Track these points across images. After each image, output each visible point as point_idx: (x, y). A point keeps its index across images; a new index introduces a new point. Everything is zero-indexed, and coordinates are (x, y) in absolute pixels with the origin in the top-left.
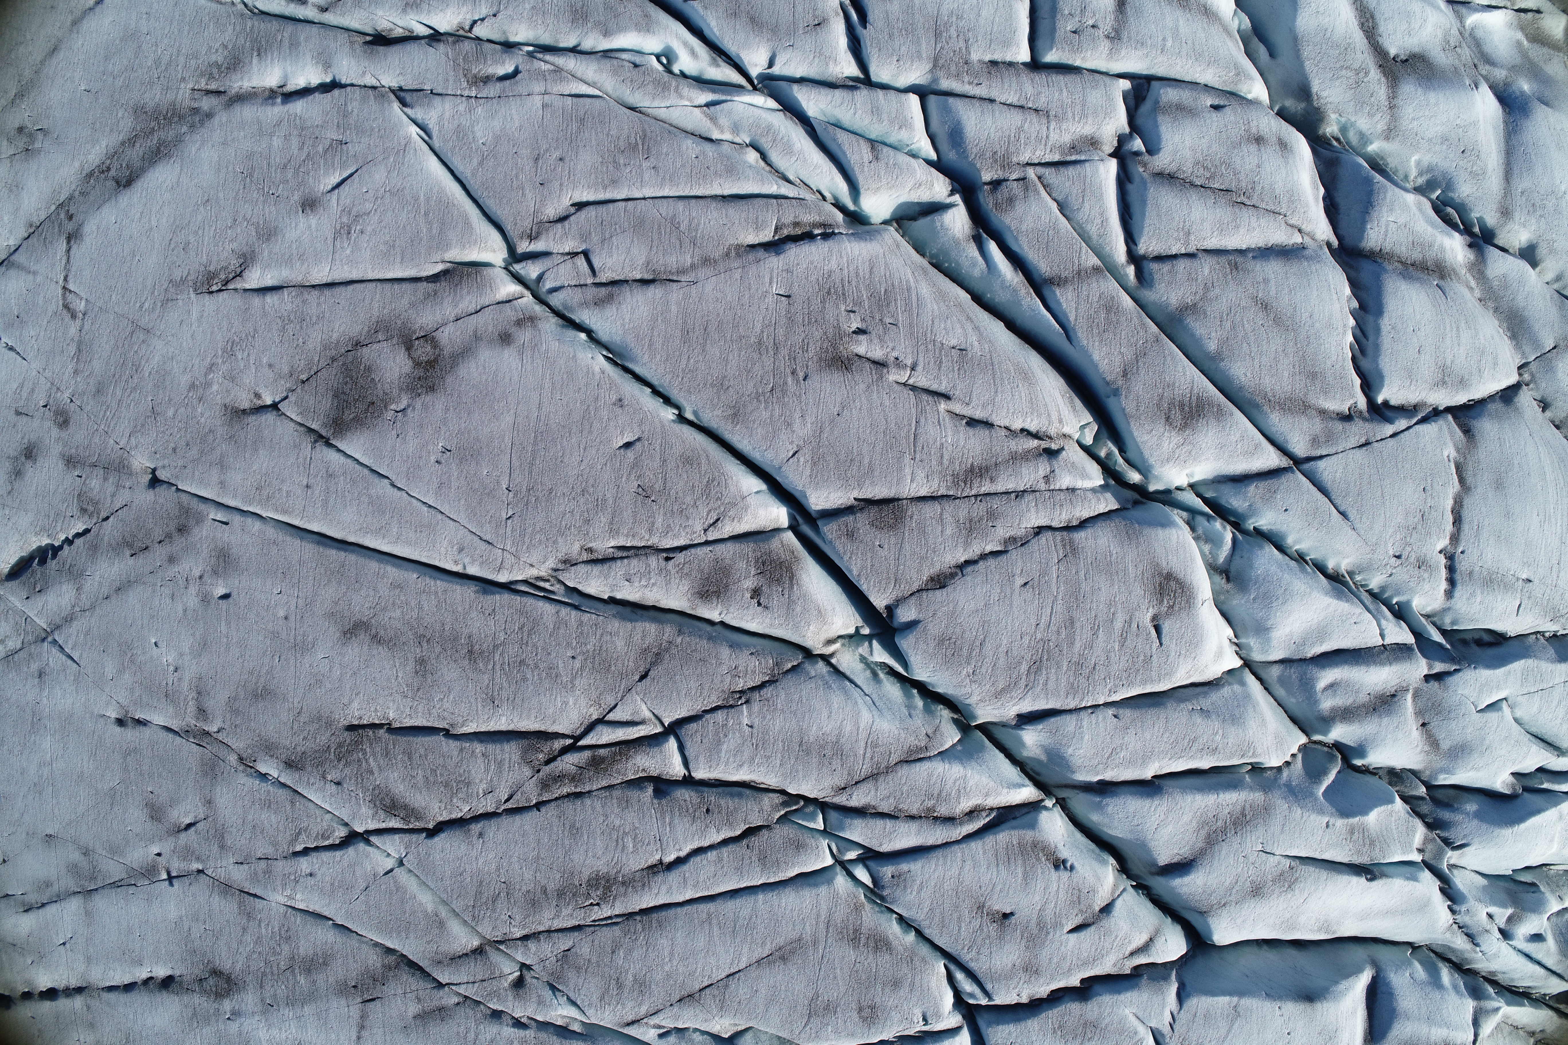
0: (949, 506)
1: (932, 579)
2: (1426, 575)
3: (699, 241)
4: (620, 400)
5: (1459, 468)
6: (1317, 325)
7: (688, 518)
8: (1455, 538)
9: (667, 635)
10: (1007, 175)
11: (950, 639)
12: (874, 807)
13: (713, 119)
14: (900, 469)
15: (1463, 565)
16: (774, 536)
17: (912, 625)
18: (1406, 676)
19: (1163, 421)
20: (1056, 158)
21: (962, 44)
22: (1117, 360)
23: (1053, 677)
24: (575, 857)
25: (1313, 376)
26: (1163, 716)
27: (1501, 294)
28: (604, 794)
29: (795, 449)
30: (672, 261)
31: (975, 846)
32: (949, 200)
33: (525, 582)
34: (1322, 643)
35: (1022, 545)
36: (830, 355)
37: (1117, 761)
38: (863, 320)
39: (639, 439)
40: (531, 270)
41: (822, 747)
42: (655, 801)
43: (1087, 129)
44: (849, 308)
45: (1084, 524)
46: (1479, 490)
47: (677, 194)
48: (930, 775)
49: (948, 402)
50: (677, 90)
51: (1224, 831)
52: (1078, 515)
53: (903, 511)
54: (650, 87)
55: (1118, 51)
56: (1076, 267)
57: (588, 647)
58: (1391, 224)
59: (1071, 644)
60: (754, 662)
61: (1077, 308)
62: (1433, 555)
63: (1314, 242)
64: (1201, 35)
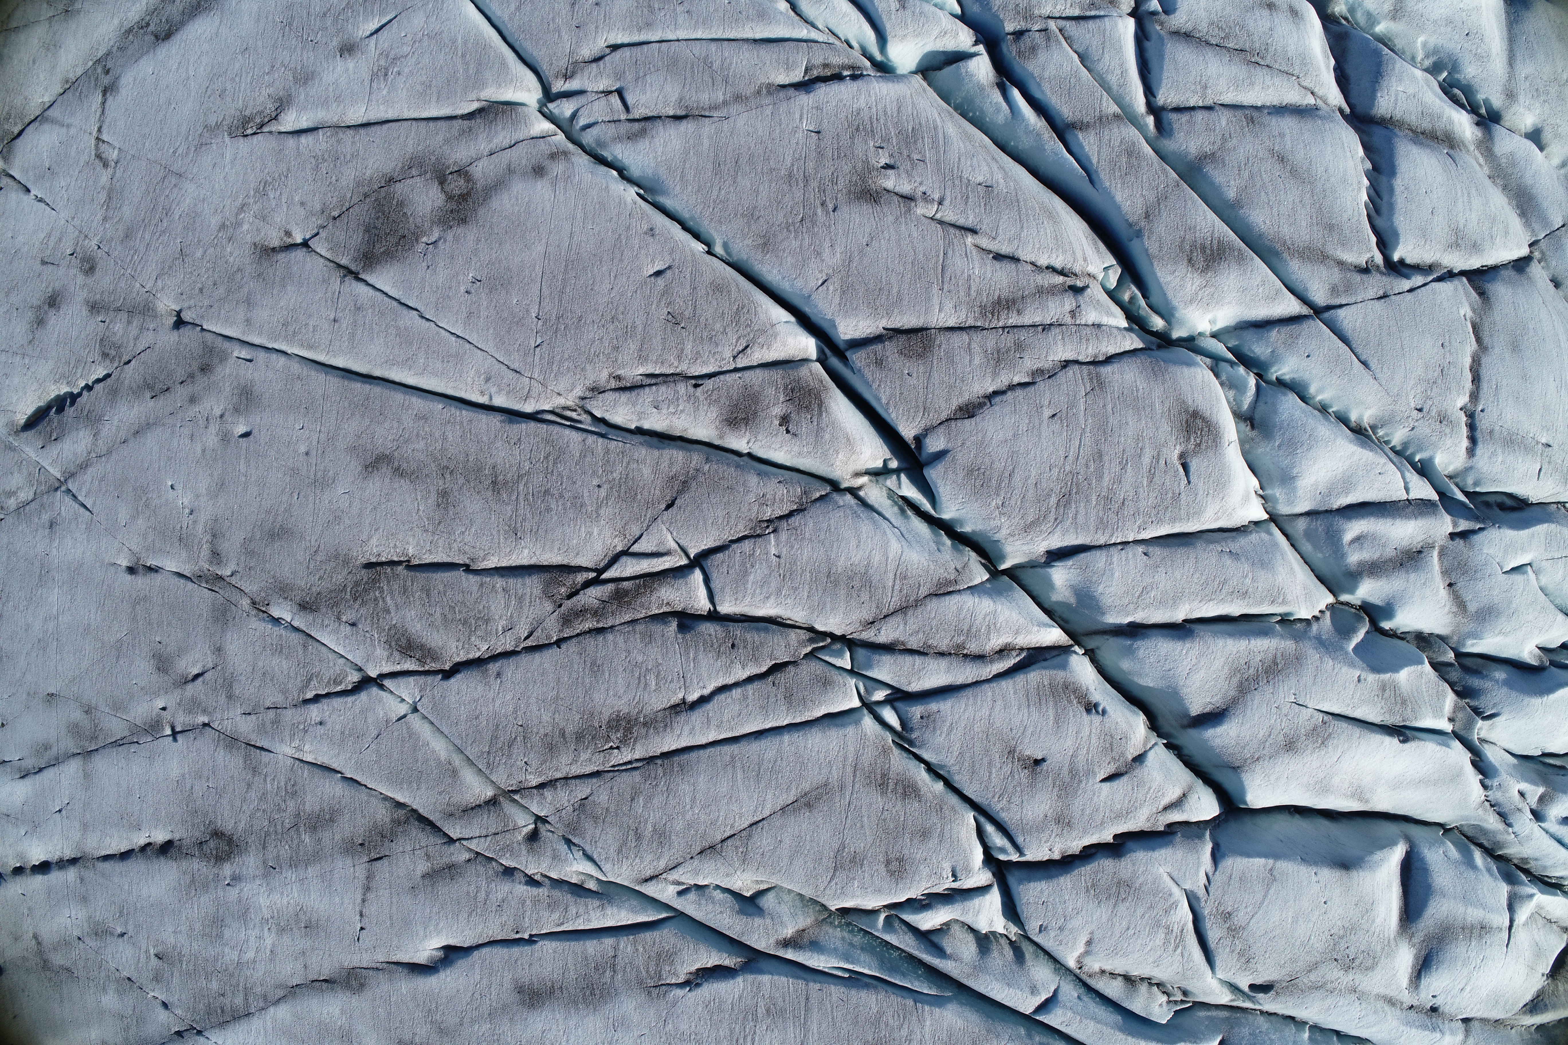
0: (977, 337)
1: (960, 409)
2: (1448, 430)
3: (731, 80)
4: (652, 229)
5: (1476, 329)
6: (1333, 179)
7: (717, 345)
8: (1474, 396)
9: (694, 463)
10: (1029, 26)
11: (979, 469)
12: (903, 643)
14: (928, 299)
15: (1484, 423)
16: (802, 365)
17: (940, 455)
18: (1432, 532)
19: (1186, 261)
20: (1077, 12)
22: (1140, 202)
23: (1082, 511)
24: (596, 696)
25: (1331, 228)
26: (1192, 555)
27: (1510, 171)
28: (627, 628)
29: (825, 278)
30: (705, 98)
31: (1006, 685)
32: (973, 50)
33: (552, 412)
34: (1347, 494)
35: (1049, 377)
36: (858, 189)
37: (1147, 601)
38: (891, 156)
39: (669, 268)
40: (565, 109)
41: (851, 578)
42: (679, 636)
44: (877, 144)
45: (1110, 359)
46: (1496, 350)
47: (710, 37)
48: (960, 609)
49: (975, 236)
51: (1256, 679)
52: (1104, 350)
53: (931, 340)
56: (1097, 114)
57: (615, 475)
58: (1401, 94)
59: (1100, 477)
60: (782, 491)
61: (1099, 152)
62: (1454, 411)
63: (1327, 105)
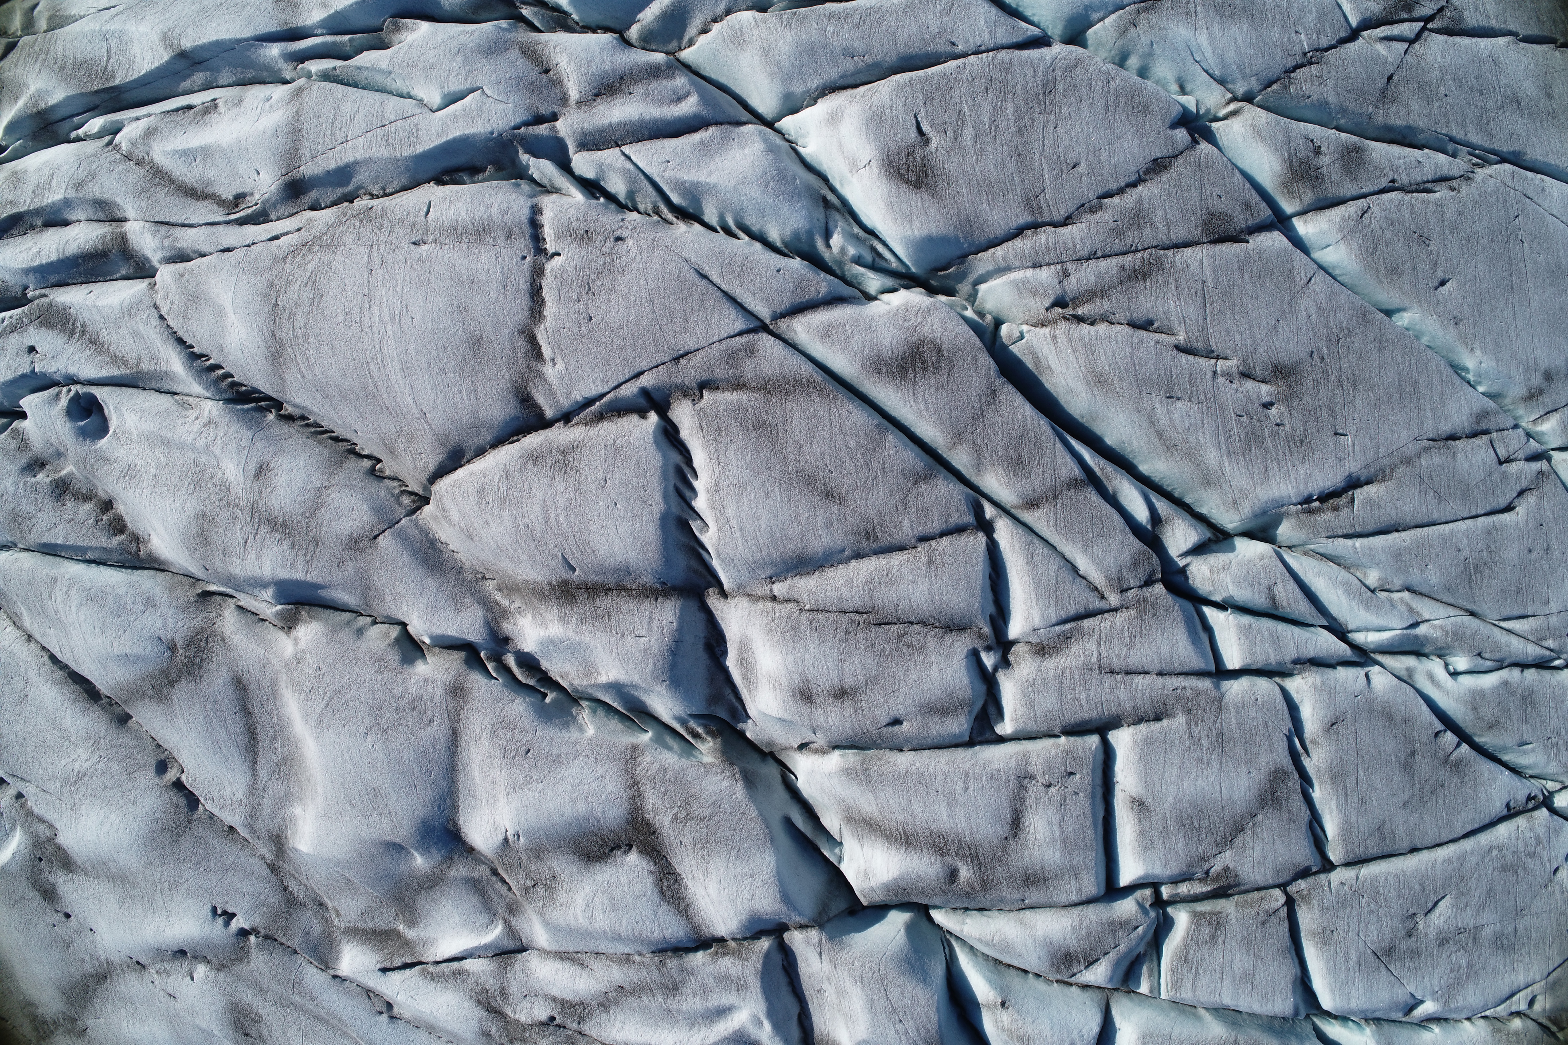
0: (1163, 238)
1: (1166, 168)
2: (576, 224)
3: (1417, 481)
4: (1456, 324)
5: (537, 353)
6: (758, 484)
7: (1386, 217)
8: (537, 272)
9: (1381, 114)
10: (1140, 593)
11: (1139, 112)
13: (1411, 610)
14: (1215, 271)
15: (523, 244)
16: (1308, 205)
17: (1176, 125)
18: (584, 117)
19: (945, 347)
20: (1086, 623)
21: (1195, 731)
22: (1004, 408)
23: (1029, 78)
25: (758, 425)
26: (901, 47)
27: (458, 590)
29: (1310, 285)
30: (1436, 460)
32: (1189, 559)
33: (1491, 164)
34: (702, 141)
35: (1083, 205)
36: (1293, 378)
38: (1268, 417)
39: (1436, 288)
41: (1233, 14)
43: (1052, 663)
44: (1282, 428)
45: (1019, 232)
46: (507, 332)
47: (1439, 527)
49: (1176, 342)
50: (1446, 633)
52: (1027, 241)
53: (1204, 230)
54: (1468, 633)
55: (1019, 763)
56: (1059, 502)
57: (1437, 104)
58: (643, 633)
59: (1016, 111)
60: (1306, 88)
61: (1055, 457)
62: (566, 250)
63: (750, 592)
64: (917, 807)
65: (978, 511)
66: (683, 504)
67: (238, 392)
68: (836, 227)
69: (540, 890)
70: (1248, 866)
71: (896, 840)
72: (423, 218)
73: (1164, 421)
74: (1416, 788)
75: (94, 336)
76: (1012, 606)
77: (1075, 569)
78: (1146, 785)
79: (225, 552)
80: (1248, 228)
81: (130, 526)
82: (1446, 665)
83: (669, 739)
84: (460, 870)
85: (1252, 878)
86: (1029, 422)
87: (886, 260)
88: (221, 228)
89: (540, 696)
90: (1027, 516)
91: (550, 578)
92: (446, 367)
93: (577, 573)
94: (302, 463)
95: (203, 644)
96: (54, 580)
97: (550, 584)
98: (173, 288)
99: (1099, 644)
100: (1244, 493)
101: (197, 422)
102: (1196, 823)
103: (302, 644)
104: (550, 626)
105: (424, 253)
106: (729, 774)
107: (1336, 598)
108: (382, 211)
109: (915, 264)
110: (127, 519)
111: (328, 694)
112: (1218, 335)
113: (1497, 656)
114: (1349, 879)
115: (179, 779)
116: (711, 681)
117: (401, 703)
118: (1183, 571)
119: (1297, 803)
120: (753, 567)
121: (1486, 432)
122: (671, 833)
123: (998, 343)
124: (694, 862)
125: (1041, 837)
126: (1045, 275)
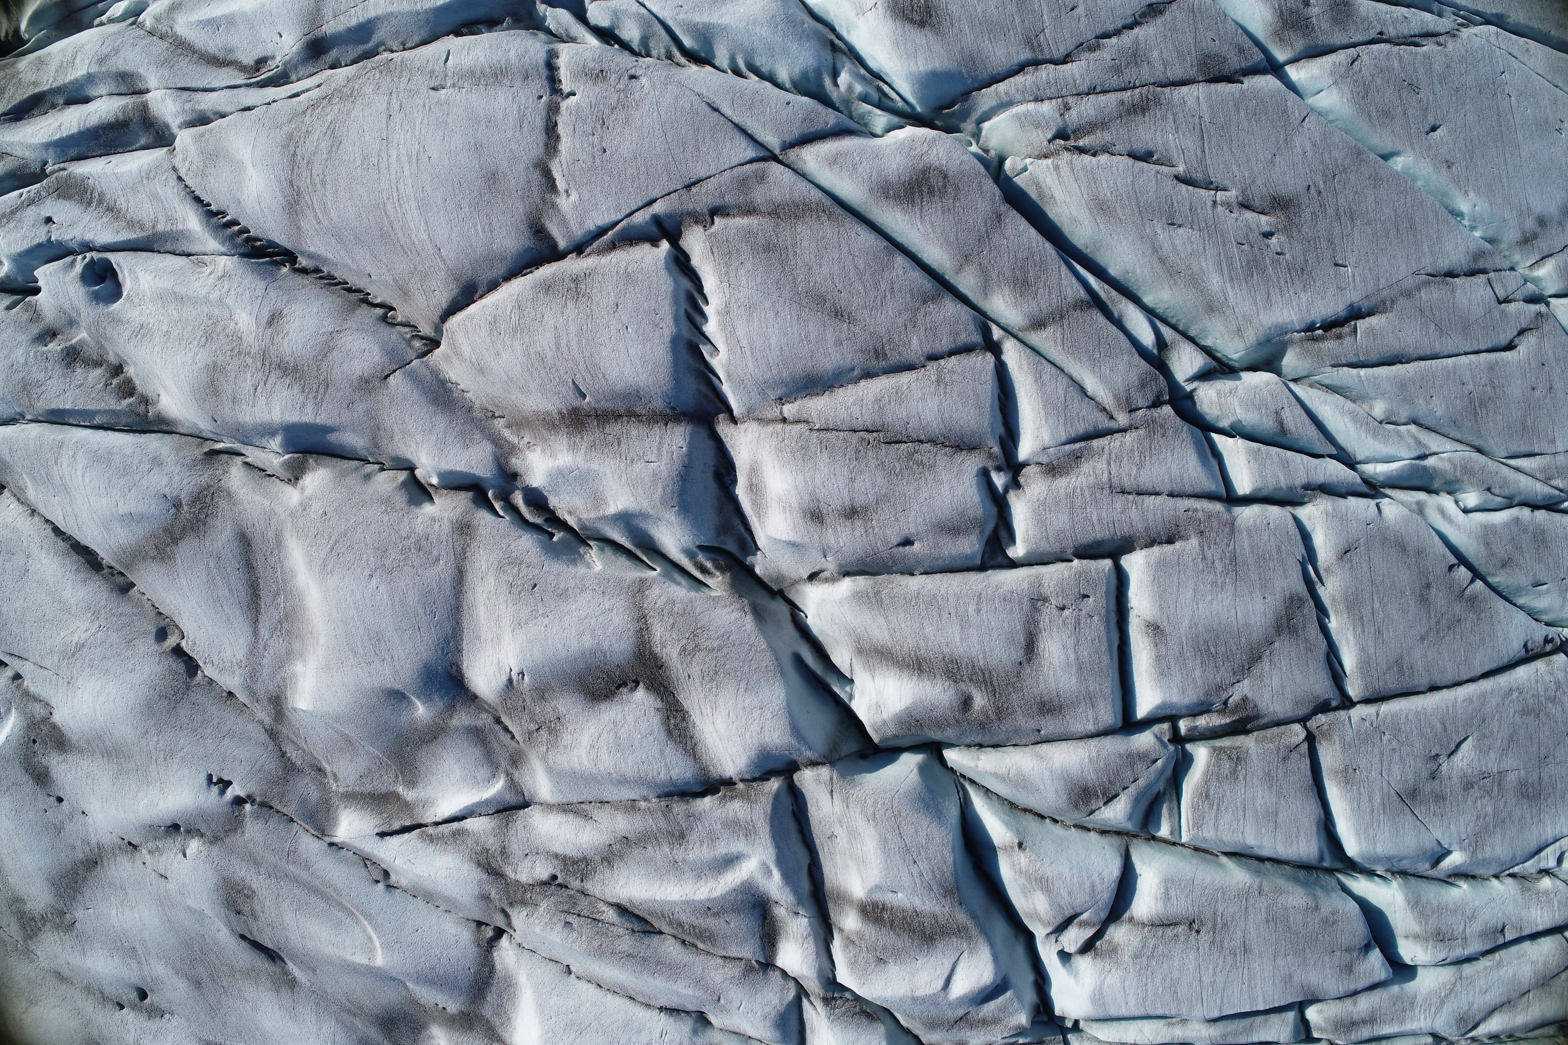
0: (1160, 76)
1: (1161, 12)
2: (591, 65)
3: (1418, 314)
4: (1449, 167)
5: (551, 185)
6: (768, 304)
7: (1375, 65)
8: (553, 110)
10: (1148, 413)
13: (1419, 443)
14: (1211, 107)
15: (539, 85)
16: (1300, 53)
19: (950, 174)
20: (1095, 443)
21: (1209, 553)
22: (1009, 231)
25: (769, 248)
27: (467, 427)
29: (1304, 124)
30: (1435, 294)
32: (1195, 384)
33: (1476, 24)
35: (1082, 44)
36: (1292, 210)
38: (1268, 246)
39: (1428, 133)
43: (1062, 483)
44: (1282, 257)
45: (1020, 69)
46: (522, 166)
47: (1440, 360)
49: (1176, 173)
50: (1455, 466)
52: (1028, 77)
53: (1200, 70)
54: (1476, 468)
55: (1031, 585)
56: (1066, 322)
58: (653, 459)
61: (1060, 279)
62: (581, 89)
63: (760, 416)
64: (929, 630)
65: (986, 333)
66: (694, 329)
67: (253, 247)
68: (844, 67)
69: (544, 733)
70: (1267, 696)
71: (908, 667)
72: (442, 65)
73: (1166, 246)
74: (1433, 621)
75: (112, 204)
76: (1021, 426)
77: (1083, 391)
78: (1161, 608)
79: (234, 400)
80: (1242, 69)
81: (139, 388)
82: (1457, 502)
83: (677, 576)
84: (462, 719)
85: (1271, 709)
86: (1034, 245)
87: (892, 100)
88: (242, 90)
89: (547, 536)
90: (1035, 338)
91: (560, 406)
92: (462, 202)
93: (587, 400)
94: (315, 310)
95: (208, 500)
96: (61, 445)
97: (560, 413)
98: (192, 149)
99: (1109, 463)
100: (1248, 320)
101: (212, 276)
102: (1212, 649)
103: (309, 492)
104: (560, 456)
105: (443, 97)
106: (738, 606)
107: (1343, 426)
108: (402, 61)
109: (920, 102)
110: (137, 382)
111: (333, 538)
112: (1216, 166)
113: (1506, 492)
114: (1369, 715)
115: (178, 645)
116: (720, 510)
117: (407, 543)
118: (1190, 396)
119: (1314, 631)
120: (764, 387)
121: (1484, 271)
122: (679, 666)
123: (1002, 177)
124: (702, 695)
125: (1056, 661)
126: (1047, 108)
